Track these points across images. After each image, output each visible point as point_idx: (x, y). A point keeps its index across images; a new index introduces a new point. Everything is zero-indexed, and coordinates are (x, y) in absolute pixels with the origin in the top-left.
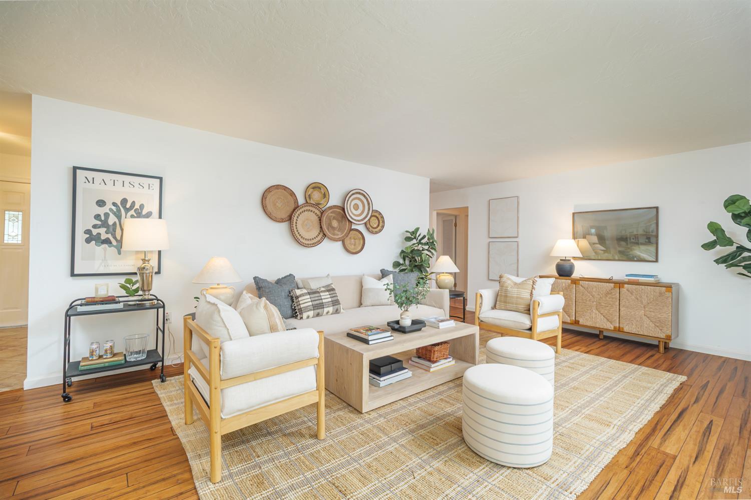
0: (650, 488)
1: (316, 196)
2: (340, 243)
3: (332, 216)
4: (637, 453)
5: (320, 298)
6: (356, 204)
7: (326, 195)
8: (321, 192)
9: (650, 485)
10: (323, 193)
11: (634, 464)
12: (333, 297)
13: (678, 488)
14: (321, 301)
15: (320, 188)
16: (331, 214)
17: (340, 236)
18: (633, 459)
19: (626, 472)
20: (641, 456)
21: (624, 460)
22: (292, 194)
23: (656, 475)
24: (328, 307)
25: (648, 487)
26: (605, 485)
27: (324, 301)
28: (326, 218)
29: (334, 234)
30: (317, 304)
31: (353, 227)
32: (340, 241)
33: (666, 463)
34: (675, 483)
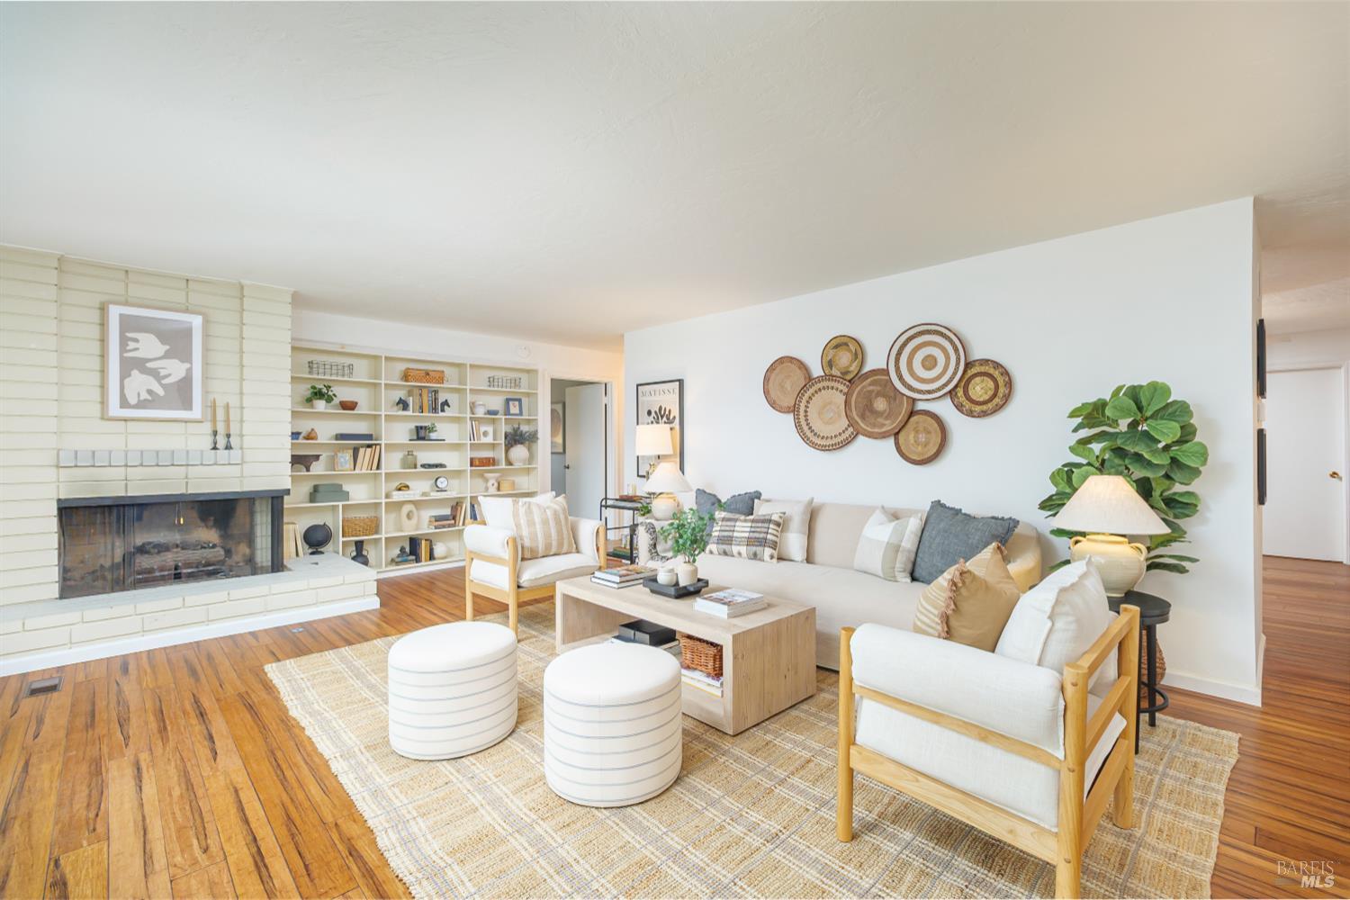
0: (284, 827)
1: (844, 359)
2: (891, 441)
3: (873, 391)
4: (353, 852)
5: (732, 529)
6: (929, 356)
7: (859, 353)
8: (850, 351)
9: (289, 830)
10: (854, 351)
11: (335, 837)
12: (754, 532)
13: (258, 859)
14: (730, 534)
15: (846, 344)
16: (871, 388)
17: (890, 428)
18: (346, 841)
19: (330, 819)
20: (344, 856)
21: (352, 829)
22: (802, 366)
23: (297, 848)
24: (738, 545)
25: (287, 826)
26: (325, 789)
27: (735, 534)
28: (859, 393)
29: (874, 425)
30: (724, 537)
31: (921, 406)
32: (889, 436)
33: (307, 878)
34: (266, 861)
